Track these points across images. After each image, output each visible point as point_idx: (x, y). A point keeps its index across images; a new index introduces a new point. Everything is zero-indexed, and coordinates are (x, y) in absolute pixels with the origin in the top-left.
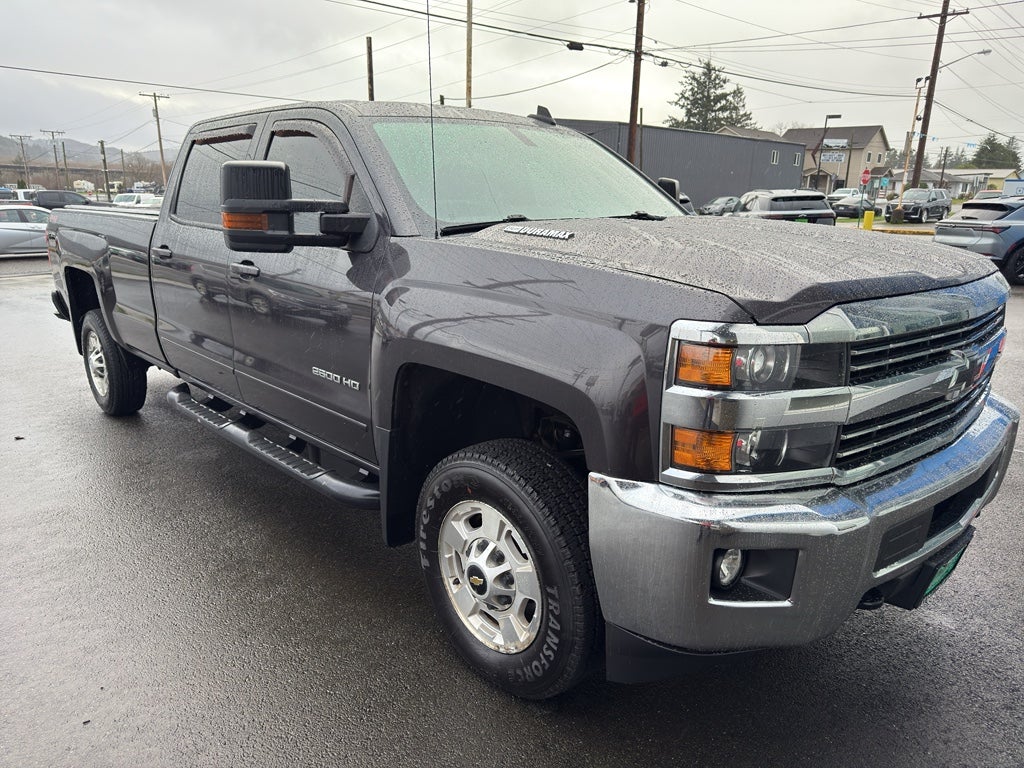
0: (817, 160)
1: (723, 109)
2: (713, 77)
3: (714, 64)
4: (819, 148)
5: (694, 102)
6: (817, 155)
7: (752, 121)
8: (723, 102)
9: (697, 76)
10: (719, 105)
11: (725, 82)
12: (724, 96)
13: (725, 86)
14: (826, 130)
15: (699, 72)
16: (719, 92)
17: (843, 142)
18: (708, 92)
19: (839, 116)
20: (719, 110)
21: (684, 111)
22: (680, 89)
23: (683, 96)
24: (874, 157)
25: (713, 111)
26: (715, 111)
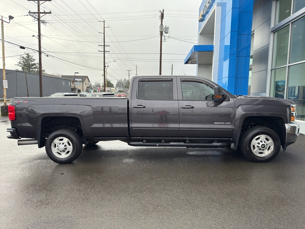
0: (74, 84)
1: (34, 68)
2: (30, 58)
3: (30, 54)
4: (74, 81)
5: (25, 65)
6: (74, 83)
7: (45, 72)
8: (35, 66)
9: (24, 57)
10: (33, 67)
11: (34, 60)
12: (35, 64)
13: (34, 61)
14: (75, 76)
15: (25, 56)
16: (33, 63)
17: (81, 80)
18: (29, 62)
19: (78, 73)
20: (33, 68)
21: (21, 67)
22: (19, 61)
23: (20, 63)
24: (87, 84)
25: (31, 68)
26: (32, 68)
